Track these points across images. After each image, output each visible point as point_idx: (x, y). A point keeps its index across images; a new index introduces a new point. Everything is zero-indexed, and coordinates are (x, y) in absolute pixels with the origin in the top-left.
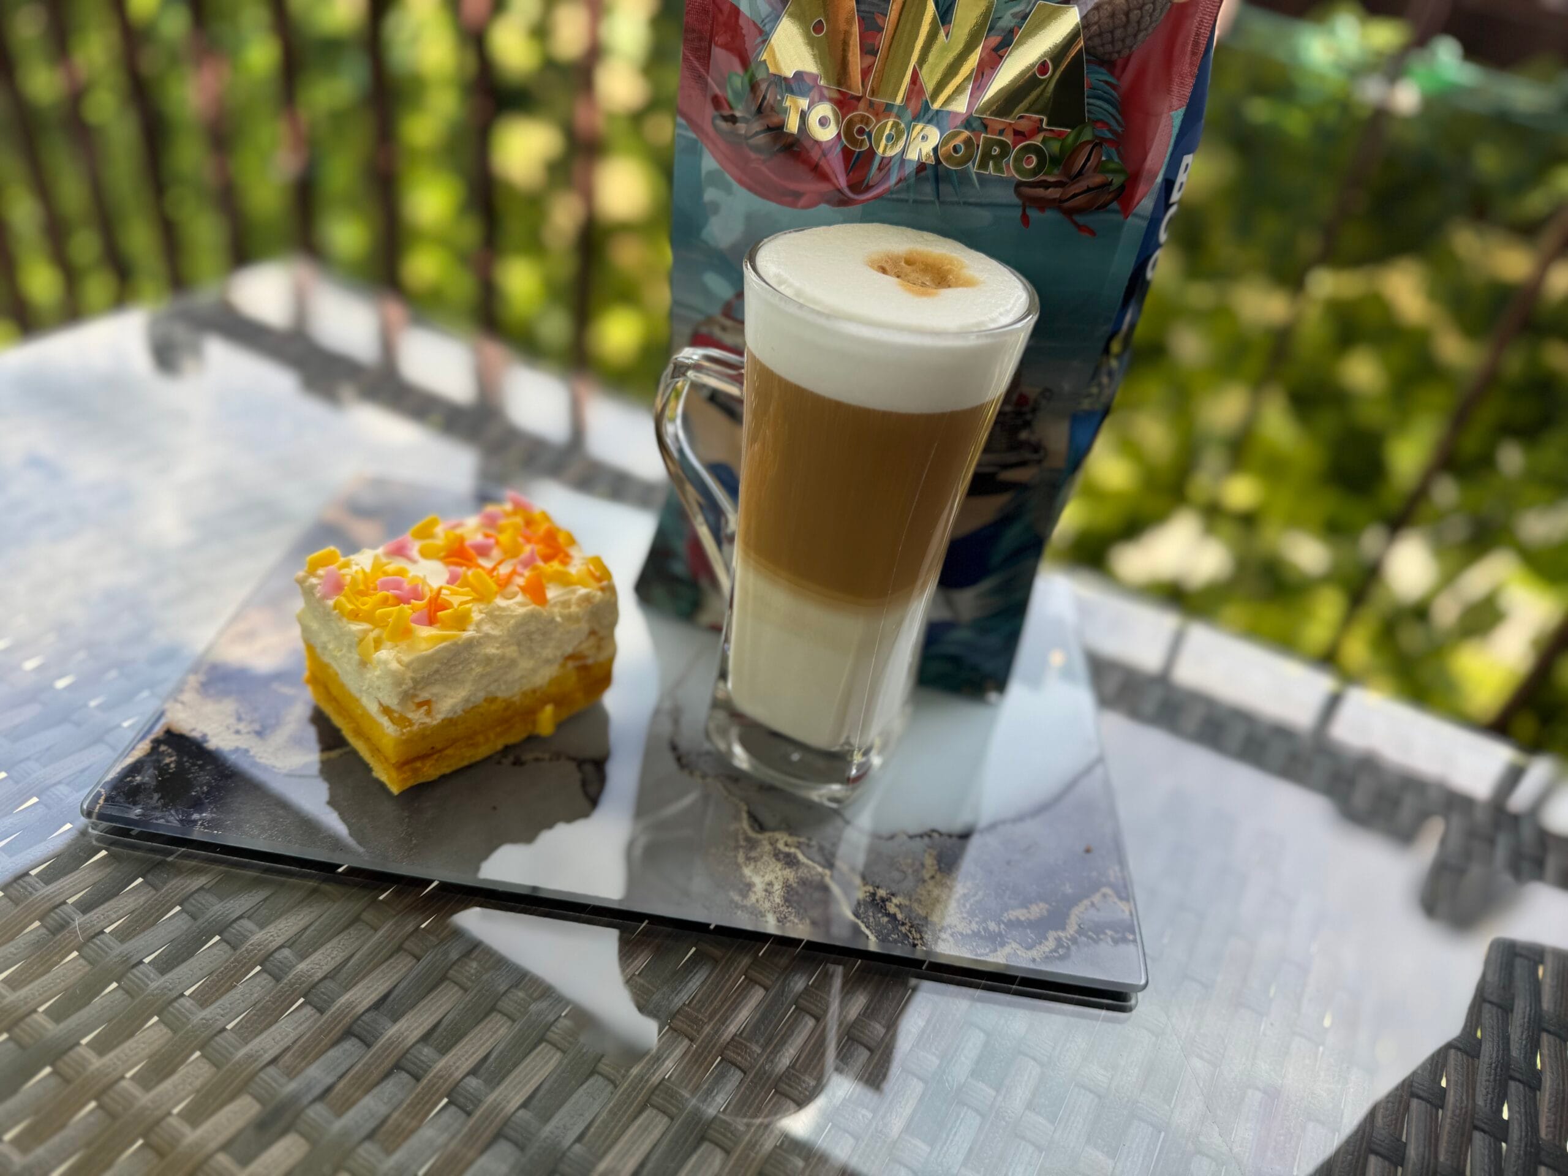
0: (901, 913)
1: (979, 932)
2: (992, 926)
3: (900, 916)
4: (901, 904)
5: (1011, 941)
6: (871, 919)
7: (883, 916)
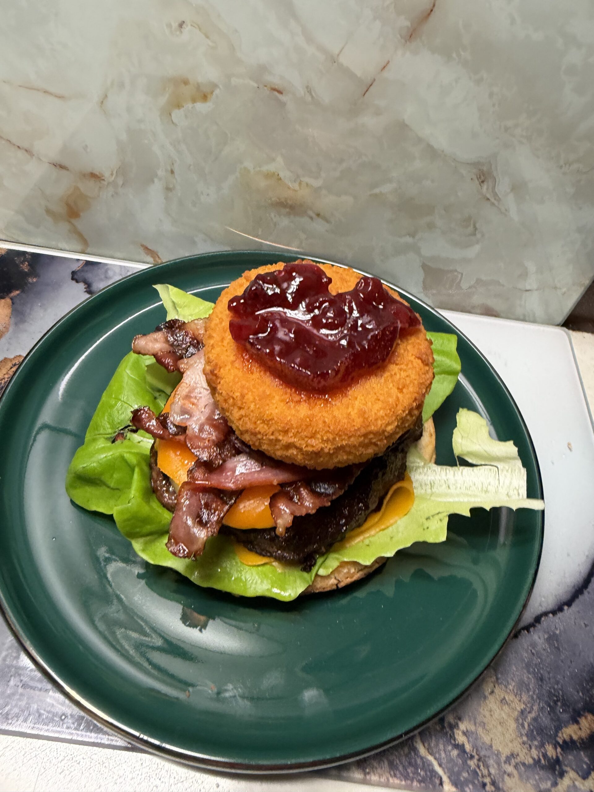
0: (469, 741)
1: (539, 760)
2: (551, 751)
3: (468, 747)
4: (467, 731)
5: (568, 769)
6: (443, 755)
7: (452, 749)
